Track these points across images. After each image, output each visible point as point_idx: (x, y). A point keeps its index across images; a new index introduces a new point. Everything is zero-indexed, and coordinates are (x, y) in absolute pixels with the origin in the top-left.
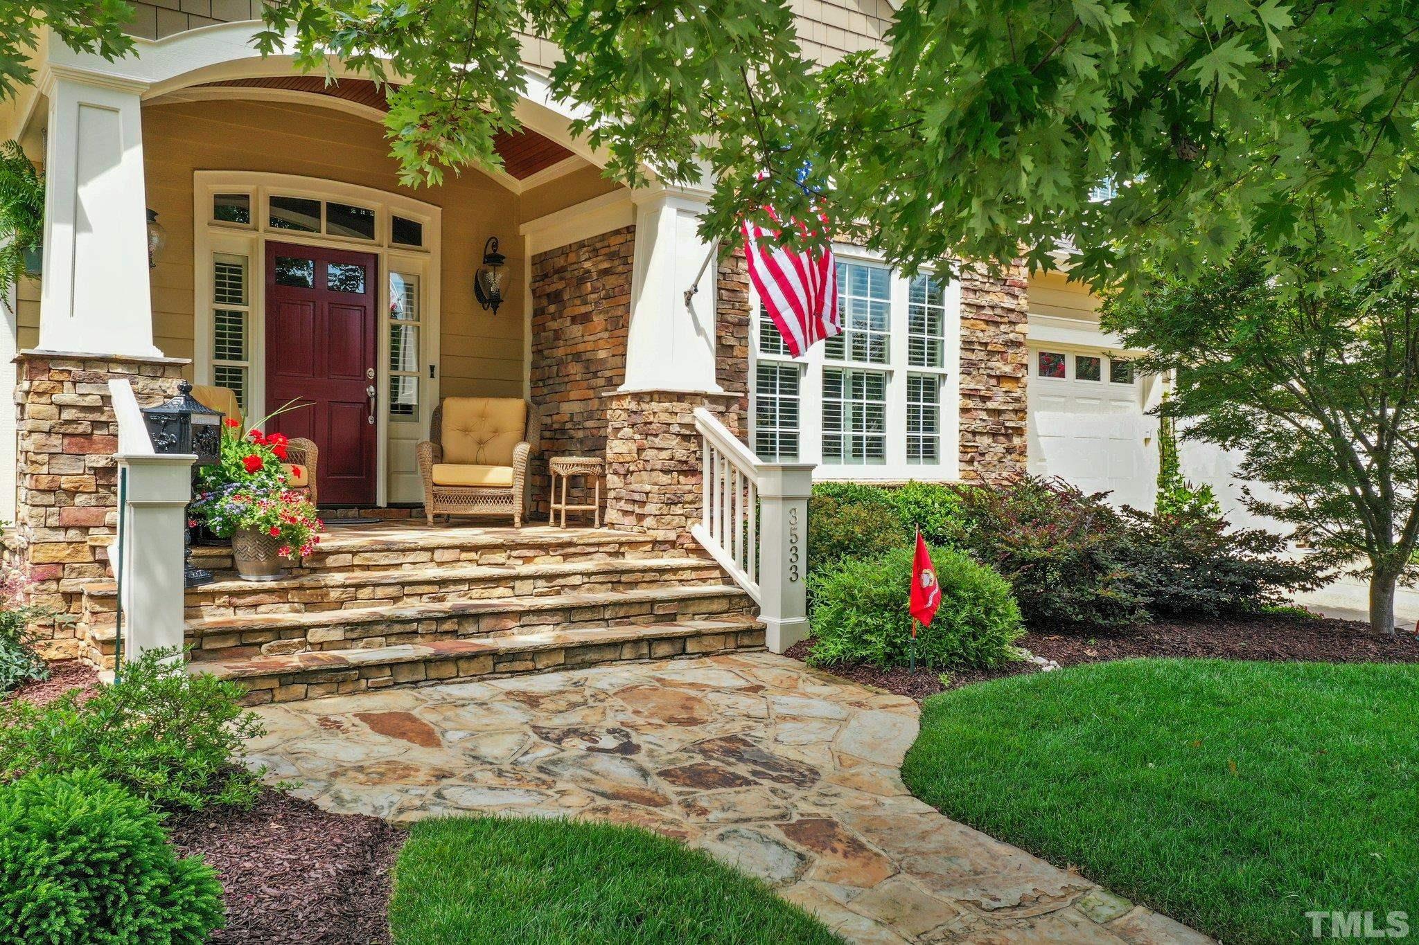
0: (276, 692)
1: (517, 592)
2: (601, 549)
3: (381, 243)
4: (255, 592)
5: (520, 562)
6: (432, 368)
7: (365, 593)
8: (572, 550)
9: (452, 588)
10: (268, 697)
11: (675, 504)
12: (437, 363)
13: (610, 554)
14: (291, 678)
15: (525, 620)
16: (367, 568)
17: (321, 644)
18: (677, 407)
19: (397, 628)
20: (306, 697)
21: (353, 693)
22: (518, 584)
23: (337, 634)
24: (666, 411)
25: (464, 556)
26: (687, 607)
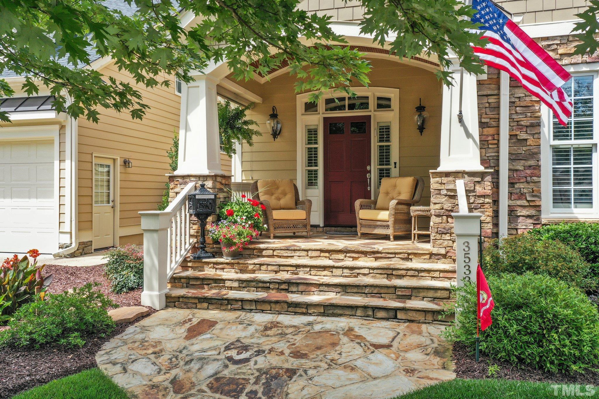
0: (198, 304)
1: (334, 274)
2: (397, 256)
3: (372, 111)
4: (222, 263)
5: (351, 259)
6: (395, 163)
7: (264, 268)
8: (379, 255)
9: (302, 269)
10: (194, 306)
11: (446, 234)
12: (398, 161)
13: (403, 259)
14: (202, 300)
15: (321, 288)
16: (280, 257)
17: (231, 287)
18: (445, 180)
19: (260, 285)
20: (208, 309)
21: (224, 310)
22: (334, 270)
23: (236, 284)
24: (437, 183)
25: (322, 254)
26: (419, 292)
